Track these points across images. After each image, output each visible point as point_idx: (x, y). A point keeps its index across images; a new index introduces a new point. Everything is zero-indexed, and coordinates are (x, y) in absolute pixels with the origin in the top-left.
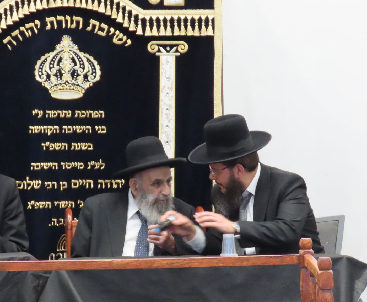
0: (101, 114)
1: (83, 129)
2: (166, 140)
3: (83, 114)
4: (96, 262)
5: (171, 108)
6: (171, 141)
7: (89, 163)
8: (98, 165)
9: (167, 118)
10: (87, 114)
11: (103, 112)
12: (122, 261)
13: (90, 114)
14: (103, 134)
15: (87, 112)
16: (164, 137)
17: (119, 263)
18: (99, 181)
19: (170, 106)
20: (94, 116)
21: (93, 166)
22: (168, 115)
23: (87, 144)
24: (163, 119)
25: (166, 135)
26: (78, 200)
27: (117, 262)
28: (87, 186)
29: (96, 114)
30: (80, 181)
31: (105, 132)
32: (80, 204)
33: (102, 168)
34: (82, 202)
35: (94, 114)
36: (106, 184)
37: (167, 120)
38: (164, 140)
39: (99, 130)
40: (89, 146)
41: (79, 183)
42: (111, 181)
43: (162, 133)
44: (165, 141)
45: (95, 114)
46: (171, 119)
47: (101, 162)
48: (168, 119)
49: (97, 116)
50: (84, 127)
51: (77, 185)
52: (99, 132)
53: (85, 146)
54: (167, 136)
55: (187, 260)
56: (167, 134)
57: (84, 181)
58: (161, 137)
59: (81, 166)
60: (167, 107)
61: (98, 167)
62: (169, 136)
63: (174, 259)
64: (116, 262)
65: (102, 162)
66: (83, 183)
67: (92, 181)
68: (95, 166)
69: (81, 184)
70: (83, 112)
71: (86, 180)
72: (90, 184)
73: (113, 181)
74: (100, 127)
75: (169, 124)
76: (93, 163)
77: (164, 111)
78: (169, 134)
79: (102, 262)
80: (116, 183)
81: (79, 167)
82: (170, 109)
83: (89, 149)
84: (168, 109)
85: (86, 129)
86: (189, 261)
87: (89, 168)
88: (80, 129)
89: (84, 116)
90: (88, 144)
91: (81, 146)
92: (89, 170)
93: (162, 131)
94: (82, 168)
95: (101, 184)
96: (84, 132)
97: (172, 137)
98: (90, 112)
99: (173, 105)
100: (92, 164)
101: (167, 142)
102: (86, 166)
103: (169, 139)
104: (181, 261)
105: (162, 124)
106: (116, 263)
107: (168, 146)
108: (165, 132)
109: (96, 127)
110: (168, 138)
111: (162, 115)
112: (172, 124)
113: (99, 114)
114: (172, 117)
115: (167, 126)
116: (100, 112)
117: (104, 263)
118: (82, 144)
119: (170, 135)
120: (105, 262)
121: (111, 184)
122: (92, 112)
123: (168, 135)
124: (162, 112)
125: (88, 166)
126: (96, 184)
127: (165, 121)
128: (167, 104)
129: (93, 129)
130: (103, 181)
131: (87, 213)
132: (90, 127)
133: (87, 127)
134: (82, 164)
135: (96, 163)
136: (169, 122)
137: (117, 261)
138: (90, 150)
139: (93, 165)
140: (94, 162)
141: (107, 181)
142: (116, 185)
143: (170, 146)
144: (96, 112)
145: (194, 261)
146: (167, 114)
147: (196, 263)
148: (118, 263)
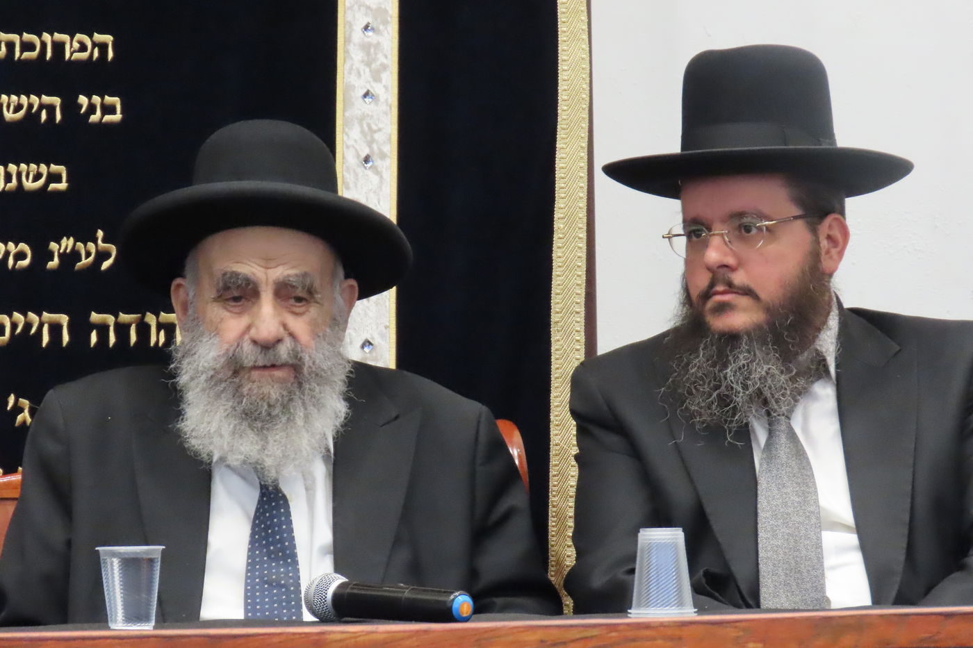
0: (103, 47)
1: (30, 106)
2: (365, 152)
3: (27, 46)
4: (261, 637)
5: (386, 23)
6: (383, 156)
7: (53, 246)
8: (88, 254)
9: (368, 64)
10: (44, 45)
11: (108, 38)
12: (362, 632)
13: (59, 47)
14: (110, 125)
15: (46, 37)
16: (356, 141)
17: (353, 640)
18: (95, 317)
19: (380, 12)
20: (72, 54)
21: (70, 258)
22: (372, 50)
23: (43, 168)
24: (351, 69)
25: (362, 132)
26: (9, 395)
27: (344, 636)
28: (46, 339)
29: (83, 48)
30: (17, 316)
31: (117, 117)
32: (18, 410)
33: (106, 265)
34: (25, 403)
35: (71, 47)
36: (122, 330)
37: (367, 70)
38: (356, 150)
39: (92, 109)
40: (55, 178)
41: (14, 326)
42: (144, 316)
43: (345, 124)
44: (358, 156)
45: (76, 45)
46: (384, 67)
47: (100, 242)
48: (373, 66)
49: (84, 56)
50: (34, 98)
51: (4, 335)
52: (94, 118)
53: (38, 177)
54: (369, 134)
55: (622, 627)
56: (369, 126)
57: (32, 316)
58: (345, 138)
59: (20, 256)
60: (369, 19)
61: (91, 259)
62: (376, 136)
63: (571, 626)
64: (339, 637)
65: (104, 241)
66: (28, 326)
67: (64, 319)
68: (75, 255)
69: (19, 330)
70: (27, 36)
71: (40, 315)
72: (56, 329)
73: (151, 319)
74: (96, 99)
75: (377, 89)
76: (68, 243)
77: (357, 35)
78: (374, 127)
79: (283, 638)
80: (160, 326)
81: (11, 262)
82: (381, 27)
83: (53, 186)
84: (373, 24)
85: (41, 107)
86: (630, 634)
87: (54, 263)
88: (18, 108)
89: (33, 55)
90: (48, 166)
91: (19, 175)
92: (53, 271)
93: (347, 114)
94: (25, 263)
95: (103, 329)
96: (32, 117)
97: (390, 140)
98: (58, 36)
99: (390, 12)
100: (66, 248)
101: (367, 160)
102: (42, 255)
103: (375, 147)
104: (595, 632)
105: (349, 88)
106: (341, 640)
107: (369, 173)
108: (361, 119)
109: (83, 100)
110: (370, 144)
111: (346, 52)
112: (386, 87)
113: (94, 45)
114: (386, 57)
115: (366, 95)
116: (98, 37)
117: (293, 640)
118: (23, 166)
119: (380, 130)
120: (297, 636)
121: (143, 329)
122: (65, 37)
123: (372, 131)
124: (348, 40)
125: (50, 256)
126: (80, 328)
127: (359, 75)
128: (368, 8)
129: (70, 107)
130: (110, 319)
131: (52, 448)
132: (56, 101)
133: (46, 99)
134: (23, 246)
135: (80, 245)
136: (377, 79)
137: (343, 632)
138: (57, 193)
139: (68, 251)
140: (72, 239)
141: (124, 317)
142: (162, 333)
143: (381, 177)
144: (78, 36)
145: (647, 633)
146: (366, 48)
147: (654, 639)
148: (348, 641)
